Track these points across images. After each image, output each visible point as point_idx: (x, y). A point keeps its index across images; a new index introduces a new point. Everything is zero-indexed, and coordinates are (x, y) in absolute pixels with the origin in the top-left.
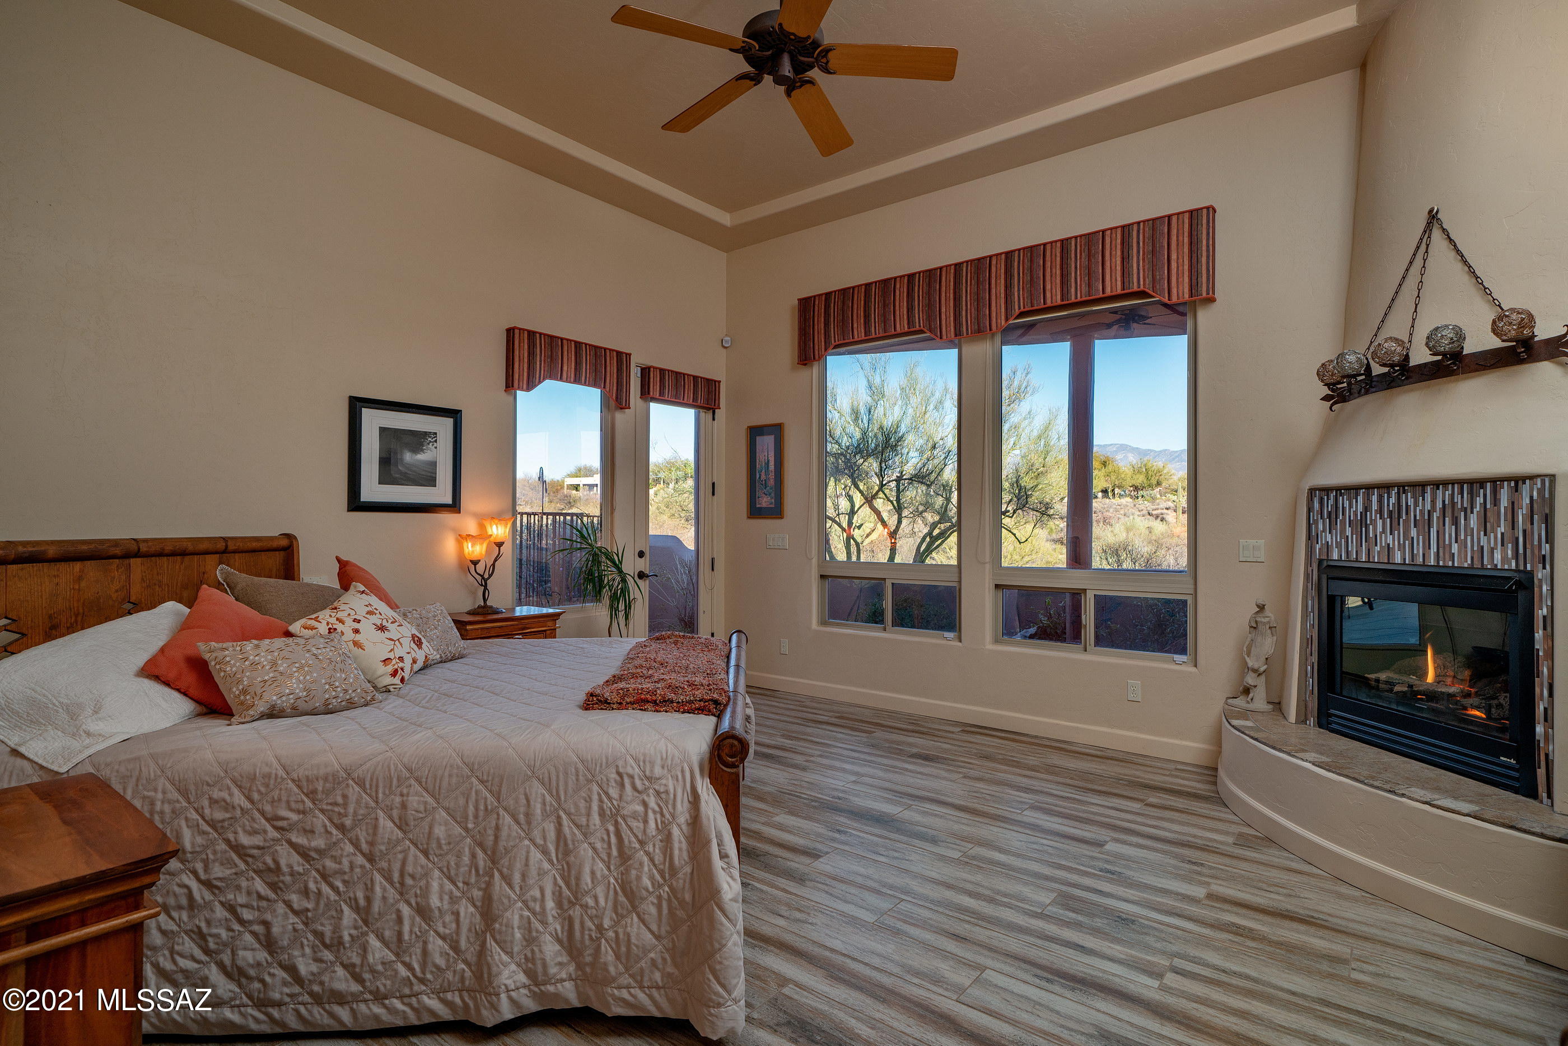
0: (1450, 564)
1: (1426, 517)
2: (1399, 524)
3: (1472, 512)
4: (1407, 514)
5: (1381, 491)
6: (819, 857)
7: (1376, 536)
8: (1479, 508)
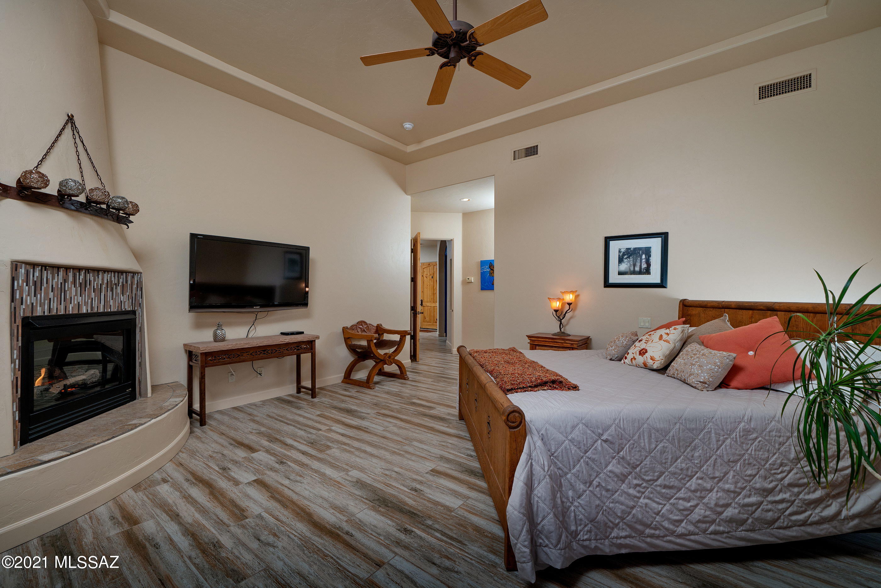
0: (109, 310)
1: (99, 287)
2: (85, 291)
3: (118, 286)
4: (90, 285)
5: (76, 271)
6: (431, 471)
7: (71, 298)
8: (120, 284)
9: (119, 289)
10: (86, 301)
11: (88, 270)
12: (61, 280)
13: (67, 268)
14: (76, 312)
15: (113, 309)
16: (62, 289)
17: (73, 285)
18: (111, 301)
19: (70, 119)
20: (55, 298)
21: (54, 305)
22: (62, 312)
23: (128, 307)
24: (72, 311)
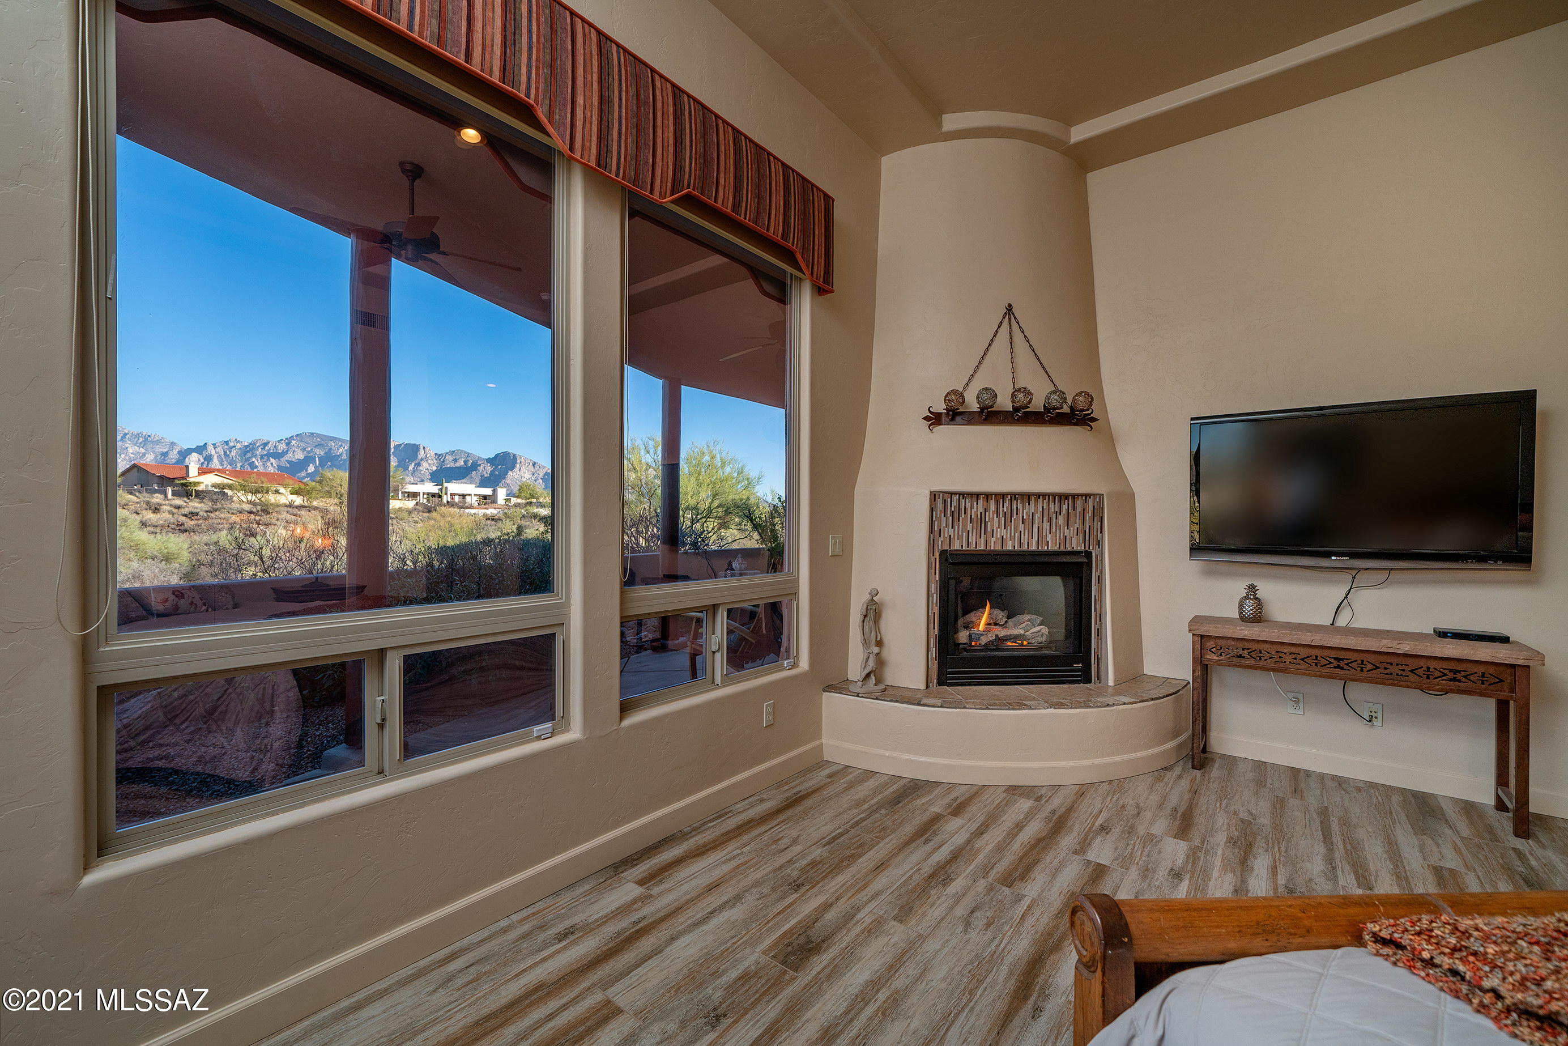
0: (1047, 549)
3: (1060, 514)
4: (1017, 514)
7: (993, 530)
8: (1064, 512)
9: (1061, 520)
10: (1013, 534)
11: (1015, 496)
12: (981, 509)
13: (988, 496)
14: (999, 548)
15: (1052, 547)
16: (982, 520)
17: (995, 515)
18: (1049, 537)
19: (1010, 308)
20: (974, 530)
21: (973, 539)
22: (982, 548)
23: (1076, 544)
24: (994, 547)
